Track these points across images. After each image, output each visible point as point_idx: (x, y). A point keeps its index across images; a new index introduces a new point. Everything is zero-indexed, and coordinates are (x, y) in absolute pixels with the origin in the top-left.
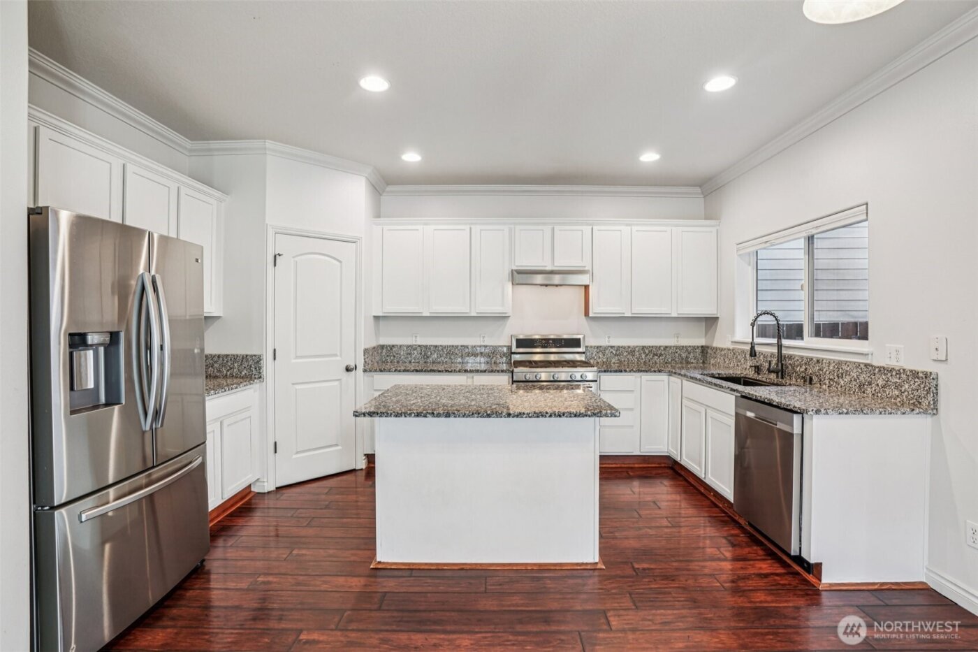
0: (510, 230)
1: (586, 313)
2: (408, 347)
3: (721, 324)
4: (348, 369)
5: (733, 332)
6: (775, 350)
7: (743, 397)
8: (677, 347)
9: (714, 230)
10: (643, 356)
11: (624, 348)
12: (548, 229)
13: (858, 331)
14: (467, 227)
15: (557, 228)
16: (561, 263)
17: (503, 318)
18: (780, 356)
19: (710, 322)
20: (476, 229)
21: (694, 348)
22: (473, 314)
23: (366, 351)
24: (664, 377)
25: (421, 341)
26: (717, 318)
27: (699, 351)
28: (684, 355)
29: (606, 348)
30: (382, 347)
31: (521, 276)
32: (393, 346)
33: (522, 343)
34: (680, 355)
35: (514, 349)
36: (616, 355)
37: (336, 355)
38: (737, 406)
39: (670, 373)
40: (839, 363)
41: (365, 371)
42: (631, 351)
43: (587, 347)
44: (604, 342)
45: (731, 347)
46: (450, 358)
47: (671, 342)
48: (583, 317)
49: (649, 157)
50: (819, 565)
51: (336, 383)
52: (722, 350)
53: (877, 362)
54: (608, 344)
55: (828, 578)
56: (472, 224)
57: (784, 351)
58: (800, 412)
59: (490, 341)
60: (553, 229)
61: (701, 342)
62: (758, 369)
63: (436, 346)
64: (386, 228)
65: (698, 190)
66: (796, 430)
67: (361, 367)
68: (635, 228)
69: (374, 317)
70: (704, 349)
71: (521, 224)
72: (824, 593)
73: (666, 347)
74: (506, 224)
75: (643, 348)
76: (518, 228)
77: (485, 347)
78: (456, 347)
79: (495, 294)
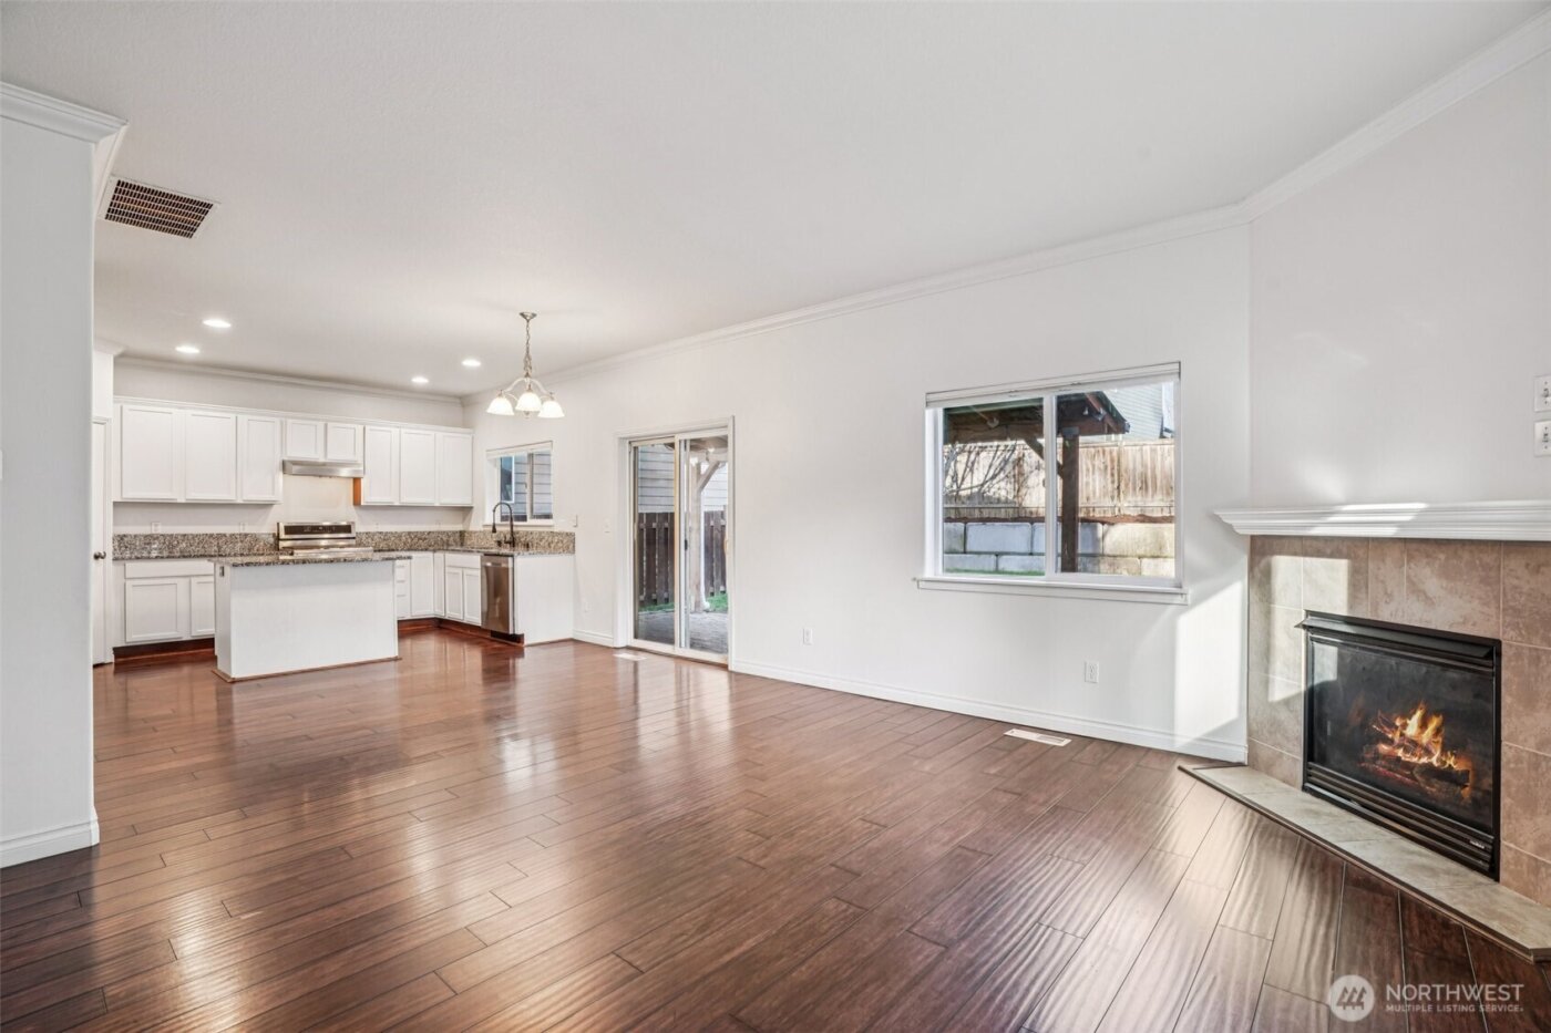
0: (282, 423)
1: (357, 502)
2: (146, 536)
3: (475, 513)
4: (97, 557)
5: (483, 519)
6: (509, 529)
7: (486, 555)
8: (439, 532)
9: (470, 437)
11: (392, 533)
12: (321, 425)
13: (548, 516)
14: (233, 416)
15: (330, 425)
16: (332, 457)
17: (267, 506)
18: (512, 532)
19: (465, 511)
20: (243, 418)
21: (454, 533)
22: (240, 501)
23: (113, 538)
24: (430, 554)
25: (161, 529)
26: (471, 508)
27: (458, 535)
28: (445, 539)
29: (374, 534)
30: (130, 537)
31: (292, 467)
32: (125, 536)
33: (290, 530)
34: (442, 539)
35: (283, 536)
36: (384, 540)
38: (482, 560)
39: (435, 550)
40: (540, 533)
41: (115, 559)
42: (399, 536)
43: (357, 532)
44: (373, 528)
45: (482, 529)
46: (203, 547)
47: (434, 528)
48: (352, 506)
49: (420, 381)
50: (522, 636)
52: (475, 532)
53: (556, 530)
54: (376, 530)
55: (527, 641)
56: (239, 413)
57: (515, 529)
58: (512, 556)
59: (250, 530)
60: (326, 426)
61: (459, 527)
62: (499, 543)
63: (185, 535)
64: (126, 407)
65: (458, 401)
66: (510, 566)
67: (110, 557)
68: (403, 431)
69: (115, 504)
70: (462, 534)
71: (292, 418)
72: (526, 649)
73: (429, 533)
74: (277, 416)
75: (409, 533)
76: (290, 421)
77: (246, 535)
78: (211, 535)
79: (264, 483)
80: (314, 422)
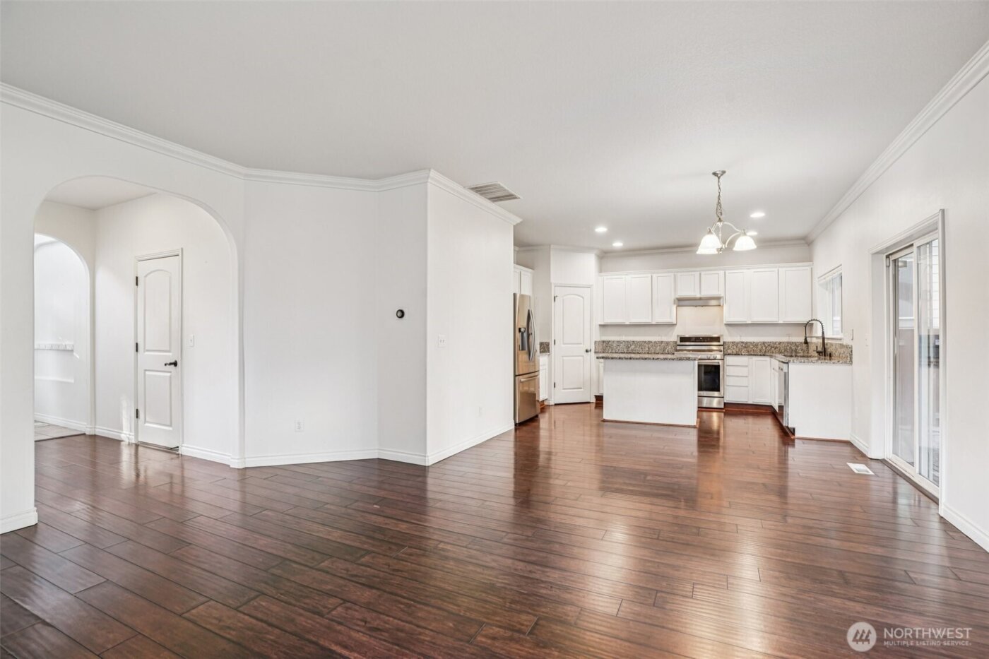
0: (675, 275)
1: (721, 321)
2: (618, 342)
3: (815, 328)
4: (587, 351)
6: (821, 341)
8: (788, 343)
9: (809, 268)
10: (764, 348)
11: (751, 343)
12: (697, 274)
14: (650, 275)
15: (703, 273)
16: (705, 294)
17: (672, 325)
20: (654, 276)
21: (801, 343)
22: (654, 323)
23: (595, 342)
24: (767, 359)
25: (624, 338)
26: (812, 324)
27: (804, 345)
29: (738, 343)
30: (604, 342)
31: (681, 302)
32: (609, 341)
33: (683, 339)
34: (791, 348)
35: (678, 343)
36: (745, 347)
37: (581, 344)
38: (778, 365)
39: (771, 356)
41: (595, 353)
43: (724, 342)
44: (737, 339)
47: (785, 339)
50: (794, 430)
51: (581, 358)
53: (843, 343)
54: (740, 341)
55: (797, 435)
56: (652, 273)
57: (826, 341)
58: (788, 363)
59: (665, 339)
60: (700, 274)
63: (633, 342)
64: (605, 278)
65: (803, 242)
66: (787, 371)
67: (593, 351)
69: (600, 325)
71: (681, 272)
72: (796, 441)
73: (780, 343)
74: (672, 272)
75: (764, 343)
76: (679, 274)
77: (662, 342)
78: (645, 342)
79: (666, 313)
80: (693, 273)
